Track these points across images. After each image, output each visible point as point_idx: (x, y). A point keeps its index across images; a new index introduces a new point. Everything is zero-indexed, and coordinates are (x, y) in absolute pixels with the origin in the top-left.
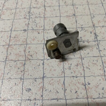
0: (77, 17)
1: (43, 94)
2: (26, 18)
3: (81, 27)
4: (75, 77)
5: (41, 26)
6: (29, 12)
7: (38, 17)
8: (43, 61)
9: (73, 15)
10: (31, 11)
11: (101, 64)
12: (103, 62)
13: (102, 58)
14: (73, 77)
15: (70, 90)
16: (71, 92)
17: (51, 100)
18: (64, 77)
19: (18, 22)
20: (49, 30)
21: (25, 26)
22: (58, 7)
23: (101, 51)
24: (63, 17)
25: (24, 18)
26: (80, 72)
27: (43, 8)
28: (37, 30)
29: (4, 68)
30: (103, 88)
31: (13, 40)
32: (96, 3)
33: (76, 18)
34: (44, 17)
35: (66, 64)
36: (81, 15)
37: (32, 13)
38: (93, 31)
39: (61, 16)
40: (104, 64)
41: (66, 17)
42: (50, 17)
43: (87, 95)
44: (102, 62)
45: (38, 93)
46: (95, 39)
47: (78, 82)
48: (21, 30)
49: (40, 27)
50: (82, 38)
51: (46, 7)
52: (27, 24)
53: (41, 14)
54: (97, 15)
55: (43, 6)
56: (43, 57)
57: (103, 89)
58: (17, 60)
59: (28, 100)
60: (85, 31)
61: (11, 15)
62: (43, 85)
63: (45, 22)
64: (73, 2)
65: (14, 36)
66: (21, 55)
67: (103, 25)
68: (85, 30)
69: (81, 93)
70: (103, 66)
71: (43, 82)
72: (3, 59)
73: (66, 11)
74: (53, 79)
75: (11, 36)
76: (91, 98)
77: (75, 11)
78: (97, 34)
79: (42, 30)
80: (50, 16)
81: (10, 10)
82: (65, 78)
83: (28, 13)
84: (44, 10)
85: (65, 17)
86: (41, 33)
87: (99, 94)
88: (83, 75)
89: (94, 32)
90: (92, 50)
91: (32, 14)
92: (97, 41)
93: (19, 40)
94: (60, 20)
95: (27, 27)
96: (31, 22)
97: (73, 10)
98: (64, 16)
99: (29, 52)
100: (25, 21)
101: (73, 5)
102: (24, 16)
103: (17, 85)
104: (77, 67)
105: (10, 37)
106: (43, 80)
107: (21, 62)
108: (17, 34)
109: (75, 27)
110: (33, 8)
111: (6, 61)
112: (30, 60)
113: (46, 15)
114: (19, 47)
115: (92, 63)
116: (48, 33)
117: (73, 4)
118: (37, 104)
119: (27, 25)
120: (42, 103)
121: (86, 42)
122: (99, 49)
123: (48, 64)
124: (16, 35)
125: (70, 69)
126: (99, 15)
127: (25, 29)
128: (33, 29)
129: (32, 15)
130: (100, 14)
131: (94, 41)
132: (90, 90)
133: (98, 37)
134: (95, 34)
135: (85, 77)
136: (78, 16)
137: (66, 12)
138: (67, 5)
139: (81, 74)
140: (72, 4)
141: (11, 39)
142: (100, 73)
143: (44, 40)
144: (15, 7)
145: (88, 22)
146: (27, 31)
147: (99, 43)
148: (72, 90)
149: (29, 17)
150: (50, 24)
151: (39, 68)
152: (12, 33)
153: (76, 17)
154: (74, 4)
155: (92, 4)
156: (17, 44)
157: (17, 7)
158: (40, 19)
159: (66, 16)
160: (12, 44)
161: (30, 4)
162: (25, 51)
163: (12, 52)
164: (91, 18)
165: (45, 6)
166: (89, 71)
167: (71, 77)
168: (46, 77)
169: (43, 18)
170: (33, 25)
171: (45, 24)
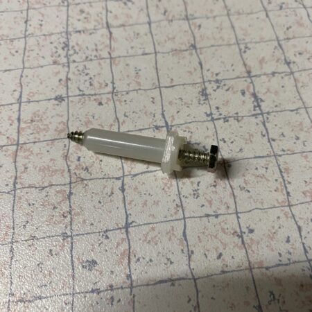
0: (201, 54)
1: (130, 271)
2: (59, 64)
3: (214, 79)
4: (213, 216)
5: (104, 84)
6: (66, 45)
7: (93, 58)
8: (121, 181)
9: (191, 48)
10: (70, 41)
11: (277, 175)
12: (283, 171)
13: (279, 158)
14: (208, 216)
15: (202, 251)
16: (207, 257)
17: (155, 284)
18: (184, 218)
19: (38, 76)
20: (127, 93)
21: (57, 87)
22: (148, 26)
23: (274, 140)
24: (163, 53)
25: (52, 63)
26: (224, 201)
27: (105, 31)
28: (95, 95)
29: (13, 211)
30: (289, 237)
31: (29, 127)
32: (249, 11)
33: (200, 56)
34: (111, 58)
35: (184, 183)
36: (212, 46)
37: (73, 47)
38: (248, 88)
39: (159, 52)
40: (284, 175)
41: (173, 55)
42: (126, 57)
43: (249, 261)
44: (280, 169)
45: (117, 269)
46: (254, 110)
47: (223, 230)
48: (49, 100)
49: (101, 87)
50: (220, 110)
51: (114, 27)
52: (64, 79)
53: (101, 50)
54: (256, 43)
55: (102, 24)
56: (121, 171)
57: (288, 241)
58: (46, 184)
59: (93, 291)
60: (228, 90)
61: (14, 55)
62: (129, 245)
63: (113, 71)
64: (186, 10)
65: (30, 118)
66: (57, 170)
67: (273, 70)
68: (226, 88)
69: (233, 257)
70: (284, 180)
71: (128, 237)
72: (7, 185)
73: (170, 36)
74: (153, 229)
75: (21, 117)
76: (259, 268)
77: (194, 37)
78: (260, 96)
79: (108, 93)
80: (128, 53)
81: (8, 41)
82: (187, 220)
83: (63, 49)
84: (107, 36)
85: (168, 53)
86: (106, 103)
87: (280, 255)
88: (232, 210)
89: (251, 90)
90: (251, 141)
91: (75, 50)
92: (262, 114)
93: (45, 127)
94: (156, 64)
95: (65, 88)
96: (74, 73)
97: (190, 31)
98: (164, 51)
99: (79, 159)
100: (58, 73)
101: (187, 18)
102: (52, 57)
103: (56, 254)
104: (214, 189)
105: (19, 119)
106: (127, 232)
107: (58, 188)
108: (39, 111)
109: (200, 80)
110: (77, 32)
111: (15, 190)
112: (85, 182)
113: (114, 51)
114: (48, 148)
115: (253, 175)
116: (125, 101)
117: (187, 16)
118: (119, 301)
119: (63, 83)
120: (131, 295)
121: (232, 118)
122: (268, 136)
123: (136, 188)
124: (34, 113)
125: (198, 196)
126: (259, 42)
127: (60, 94)
128: (81, 93)
129: (75, 52)
130: (262, 40)
131: (253, 115)
132: (254, 247)
133: (262, 104)
134: (254, 95)
135: (239, 215)
136: (205, 49)
137: (169, 39)
138: (172, 21)
139: (228, 207)
140: (183, 16)
141: (23, 125)
142: (277, 200)
143: (118, 122)
144: (22, 31)
145: (232, 65)
146: (66, 99)
147: (268, 118)
148: (208, 251)
149: (68, 59)
150: (128, 76)
151: (111, 201)
152: (22, 109)
153: (198, 51)
154: (189, 14)
155: (239, 14)
156: (42, 140)
157: (27, 33)
158: (100, 64)
159: (172, 50)
160: (28, 142)
161: (65, 22)
162: (66, 157)
163: (29, 162)
164: (241, 53)
165: (108, 26)
166: (249, 198)
167: (200, 217)
168: (134, 224)
169: (108, 61)
170: (82, 81)
171: (115, 78)
